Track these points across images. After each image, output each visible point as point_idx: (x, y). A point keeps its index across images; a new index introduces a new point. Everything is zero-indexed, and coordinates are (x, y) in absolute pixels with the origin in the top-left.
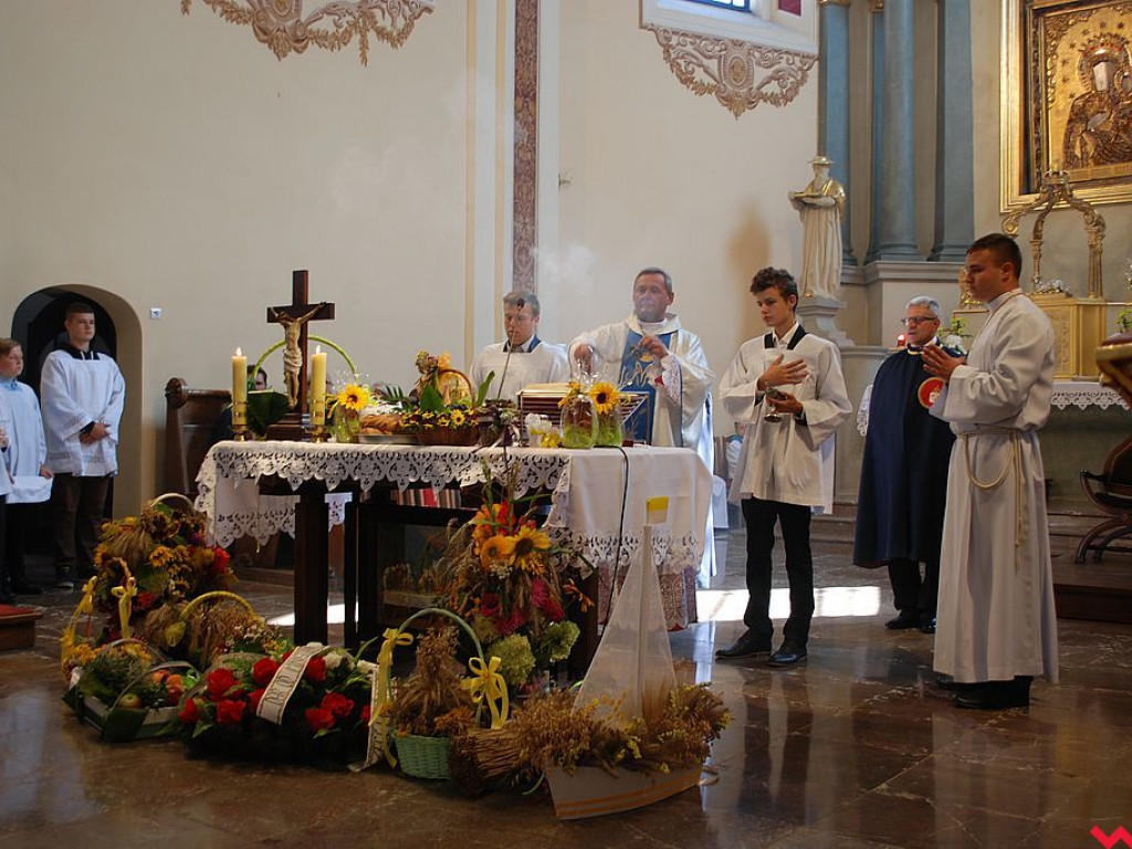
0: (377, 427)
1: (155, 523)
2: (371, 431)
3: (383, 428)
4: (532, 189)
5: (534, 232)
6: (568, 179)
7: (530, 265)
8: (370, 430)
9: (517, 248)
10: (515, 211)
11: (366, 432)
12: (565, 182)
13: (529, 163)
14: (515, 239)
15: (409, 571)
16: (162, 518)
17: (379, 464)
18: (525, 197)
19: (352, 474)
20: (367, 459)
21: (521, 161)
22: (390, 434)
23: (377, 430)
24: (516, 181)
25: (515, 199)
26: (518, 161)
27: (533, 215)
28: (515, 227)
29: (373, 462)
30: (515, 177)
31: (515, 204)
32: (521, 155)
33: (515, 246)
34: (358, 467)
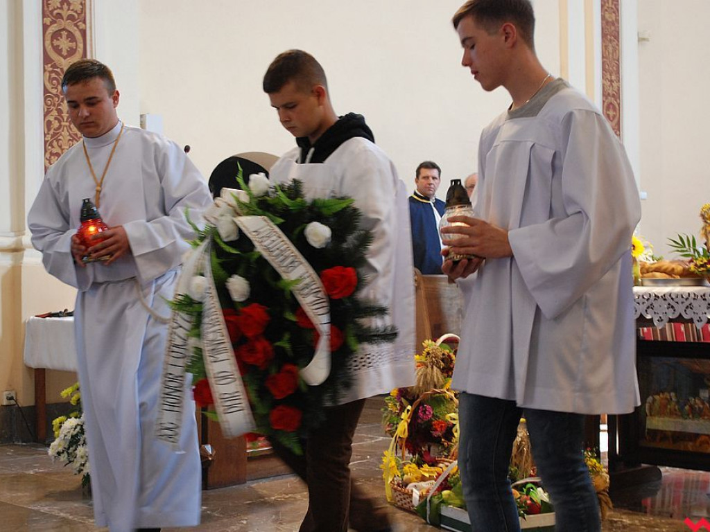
0: (664, 272)
1: (443, 360)
2: (659, 275)
3: (670, 272)
4: (616, 49)
5: (619, 87)
6: (646, 37)
7: (616, 120)
8: (657, 274)
9: (606, 104)
10: (604, 69)
11: (654, 276)
12: (644, 39)
13: (613, 24)
14: (604, 95)
15: (674, 399)
16: (449, 356)
17: (672, 303)
18: (611, 56)
19: (644, 314)
20: (660, 300)
21: (607, 22)
22: (678, 277)
23: (664, 274)
24: (603, 41)
25: (603, 57)
26: (604, 22)
27: (618, 72)
28: (603, 85)
29: (667, 302)
30: (602, 37)
31: (603, 63)
32: (607, 15)
33: (604, 102)
34: (651, 307)
